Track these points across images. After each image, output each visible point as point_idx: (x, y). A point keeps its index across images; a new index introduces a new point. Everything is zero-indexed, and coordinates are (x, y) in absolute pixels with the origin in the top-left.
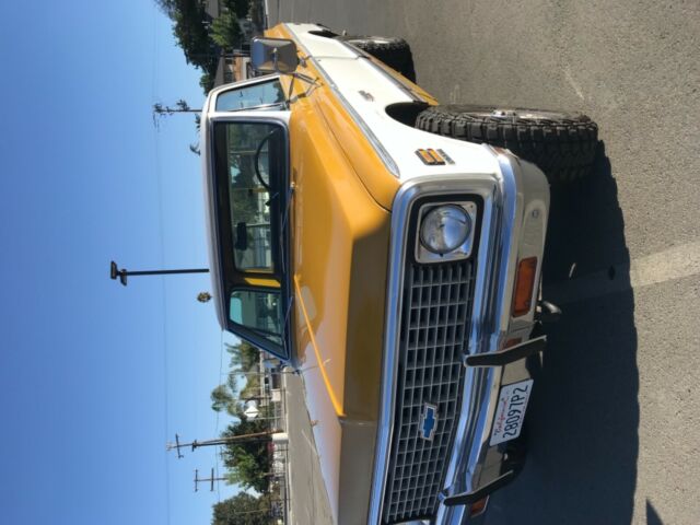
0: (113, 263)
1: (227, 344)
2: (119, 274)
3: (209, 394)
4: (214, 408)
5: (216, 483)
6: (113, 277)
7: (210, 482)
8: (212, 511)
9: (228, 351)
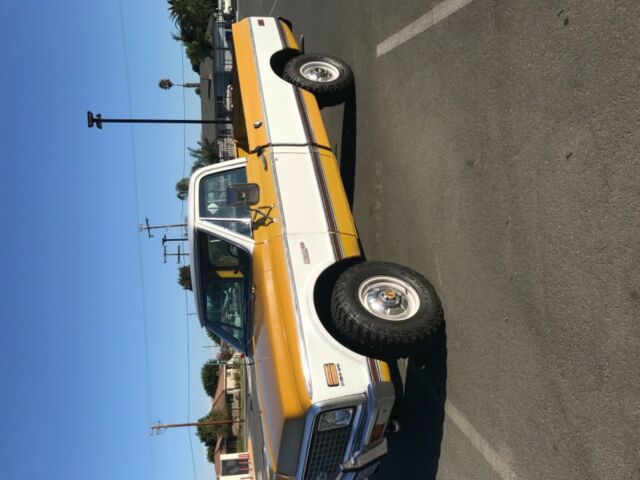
0: (89, 113)
1: (189, 149)
2: (95, 121)
3: (175, 186)
4: (179, 197)
5: (181, 257)
6: (90, 126)
7: (177, 257)
8: (178, 273)
9: (191, 155)
